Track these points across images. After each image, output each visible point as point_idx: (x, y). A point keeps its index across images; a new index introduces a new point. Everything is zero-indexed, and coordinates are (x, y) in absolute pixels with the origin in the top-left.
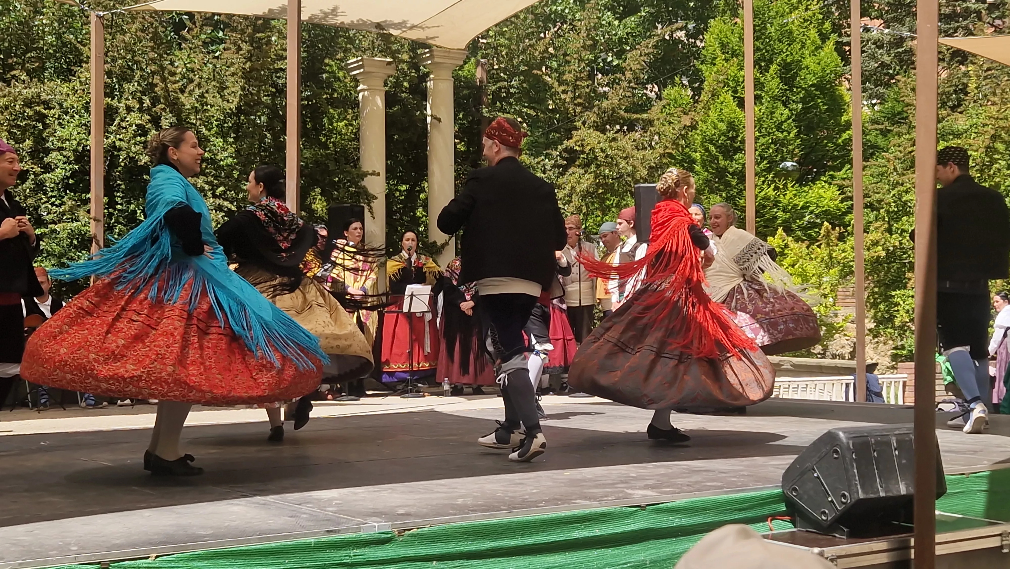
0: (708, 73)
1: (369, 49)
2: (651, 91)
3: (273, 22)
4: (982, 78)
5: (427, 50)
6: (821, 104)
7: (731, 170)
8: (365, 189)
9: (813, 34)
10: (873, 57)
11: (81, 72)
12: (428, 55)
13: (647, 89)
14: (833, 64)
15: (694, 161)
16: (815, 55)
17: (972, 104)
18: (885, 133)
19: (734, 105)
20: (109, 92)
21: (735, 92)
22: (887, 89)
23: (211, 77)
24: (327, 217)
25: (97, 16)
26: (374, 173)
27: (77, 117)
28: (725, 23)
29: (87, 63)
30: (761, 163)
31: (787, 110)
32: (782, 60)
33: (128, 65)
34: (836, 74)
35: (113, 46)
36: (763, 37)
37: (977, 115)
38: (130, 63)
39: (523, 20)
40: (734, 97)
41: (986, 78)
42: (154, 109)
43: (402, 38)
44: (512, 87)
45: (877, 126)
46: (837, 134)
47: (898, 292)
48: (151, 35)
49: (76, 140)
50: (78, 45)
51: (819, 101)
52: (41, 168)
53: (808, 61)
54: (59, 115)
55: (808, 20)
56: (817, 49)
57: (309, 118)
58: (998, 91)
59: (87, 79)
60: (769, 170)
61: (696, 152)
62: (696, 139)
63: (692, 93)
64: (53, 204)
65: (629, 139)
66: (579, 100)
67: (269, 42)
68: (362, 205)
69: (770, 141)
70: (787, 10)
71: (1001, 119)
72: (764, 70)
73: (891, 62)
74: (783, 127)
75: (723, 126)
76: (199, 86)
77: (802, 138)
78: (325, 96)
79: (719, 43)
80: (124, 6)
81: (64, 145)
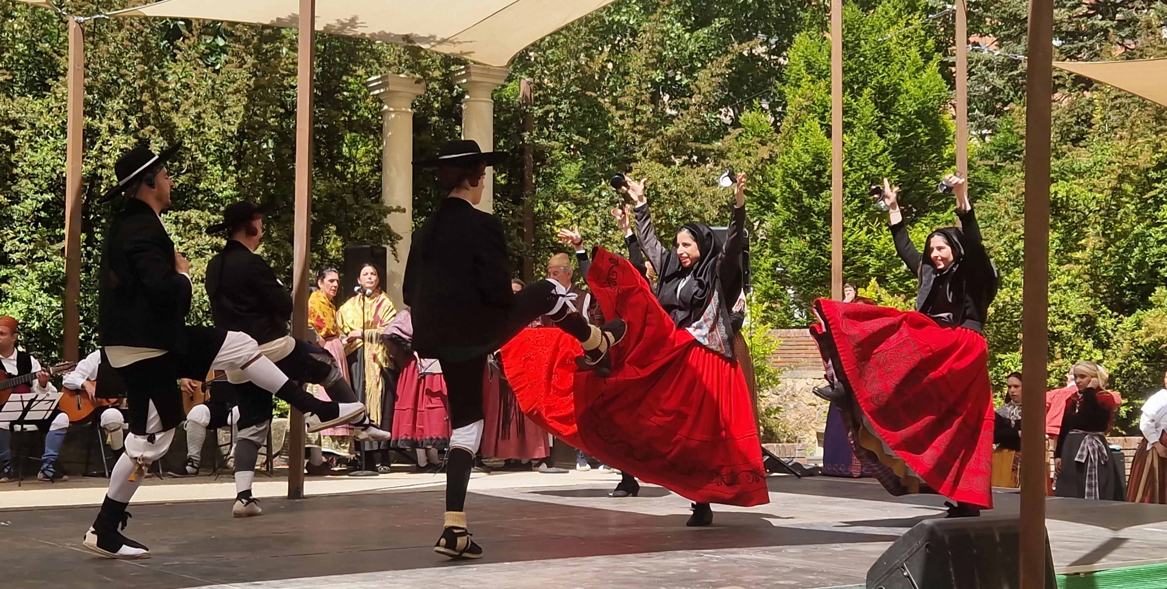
0: (791, 96)
1: (395, 64)
2: (726, 116)
3: (284, 32)
4: (1108, 109)
5: (462, 67)
6: (922, 134)
7: (816, 209)
8: (387, 227)
9: (914, 52)
10: (983, 80)
11: (57, 87)
12: (463, 72)
13: (720, 113)
14: (937, 88)
15: (773, 199)
16: (916, 77)
17: (1097, 138)
18: (995, 170)
19: (821, 134)
20: (90, 110)
21: (823, 118)
22: (999, 117)
23: (210, 95)
24: (343, 259)
25: (77, 22)
26: (399, 209)
27: (52, 139)
28: (811, 39)
29: (64, 75)
30: (852, 201)
31: (883, 141)
32: (878, 82)
33: (113, 79)
34: (940, 100)
35: (95, 57)
36: (857, 55)
37: (1102, 150)
38: (115, 77)
39: (575, 34)
40: (822, 125)
41: (1112, 107)
42: (142, 131)
43: (433, 52)
44: (561, 110)
45: (986, 162)
46: (940, 169)
47: (1008, 355)
48: (139, 45)
49: (49, 165)
50: (55, 55)
51: (920, 130)
52: (8, 198)
53: (908, 85)
54: (30, 137)
55: (908, 37)
56: (918, 70)
57: (324, 143)
58: (1128, 124)
59: (63, 94)
60: (861, 210)
61: (777, 188)
62: (777, 173)
63: (773, 119)
64: (21, 241)
65: (698, 173)
66: (640, 128)
67: (277, 55)
68: (385, 246)
69: (863, 176)
70: (885, 25)
71: (1130, 157)
72: (856, 94)
73: (1004, 87)
74: (878, 161)
75: (808, 159)
76: (196, 104)
77: (900, 173)
78: (342, 119)
79: (805, 62)
80: (109, 11)
81: (36, 172)
